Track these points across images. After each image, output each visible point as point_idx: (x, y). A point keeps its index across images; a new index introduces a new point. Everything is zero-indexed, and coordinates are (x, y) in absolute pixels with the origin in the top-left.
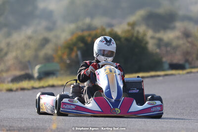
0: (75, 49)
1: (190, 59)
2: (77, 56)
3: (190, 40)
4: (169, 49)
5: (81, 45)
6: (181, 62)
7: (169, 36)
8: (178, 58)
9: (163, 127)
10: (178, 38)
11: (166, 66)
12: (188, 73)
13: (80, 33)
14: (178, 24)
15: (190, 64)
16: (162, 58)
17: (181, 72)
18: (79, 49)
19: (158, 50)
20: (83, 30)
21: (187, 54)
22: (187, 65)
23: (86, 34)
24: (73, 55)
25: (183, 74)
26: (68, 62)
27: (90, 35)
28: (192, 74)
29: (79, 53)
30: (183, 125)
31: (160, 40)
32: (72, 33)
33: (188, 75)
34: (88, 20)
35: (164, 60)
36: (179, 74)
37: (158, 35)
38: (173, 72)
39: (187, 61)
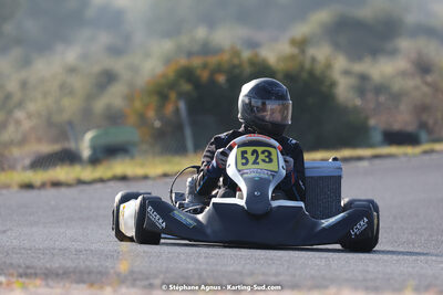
0: (173, 96)
1: (431, 122)
2: (177, 111)
3: (429, 79)
4: (382, 98)
5: (186, 87)
6: (411, 128)
7: (383, 69)
8: (403, 120)
9: (368, 272)
10: (403, 74)
11: (377, 136)
12: (425, 152)
13: (183, 61)
14: (405, 44)
15: (430, 131)
16: (367, 118)
17: (409, 150)
18: (181, 95)
19: (358, 102)
20: (190, 54)
21: (422, 109)
22: (423, 135)
23: (196, 62)
24: (169, 109)
25: (414, 156)
26: (157, 124)
27: (205, 66)
28: (434, 156)
29: (182, 105)
30: (413, 267)
31: (364, 78)
32: (168, 61)
33: (427, 158)
34: (201, 33)
35: (372, 122)
36: (406, 155)
37: (359, 67)
38: (393, 150)
39: (423, 126)
